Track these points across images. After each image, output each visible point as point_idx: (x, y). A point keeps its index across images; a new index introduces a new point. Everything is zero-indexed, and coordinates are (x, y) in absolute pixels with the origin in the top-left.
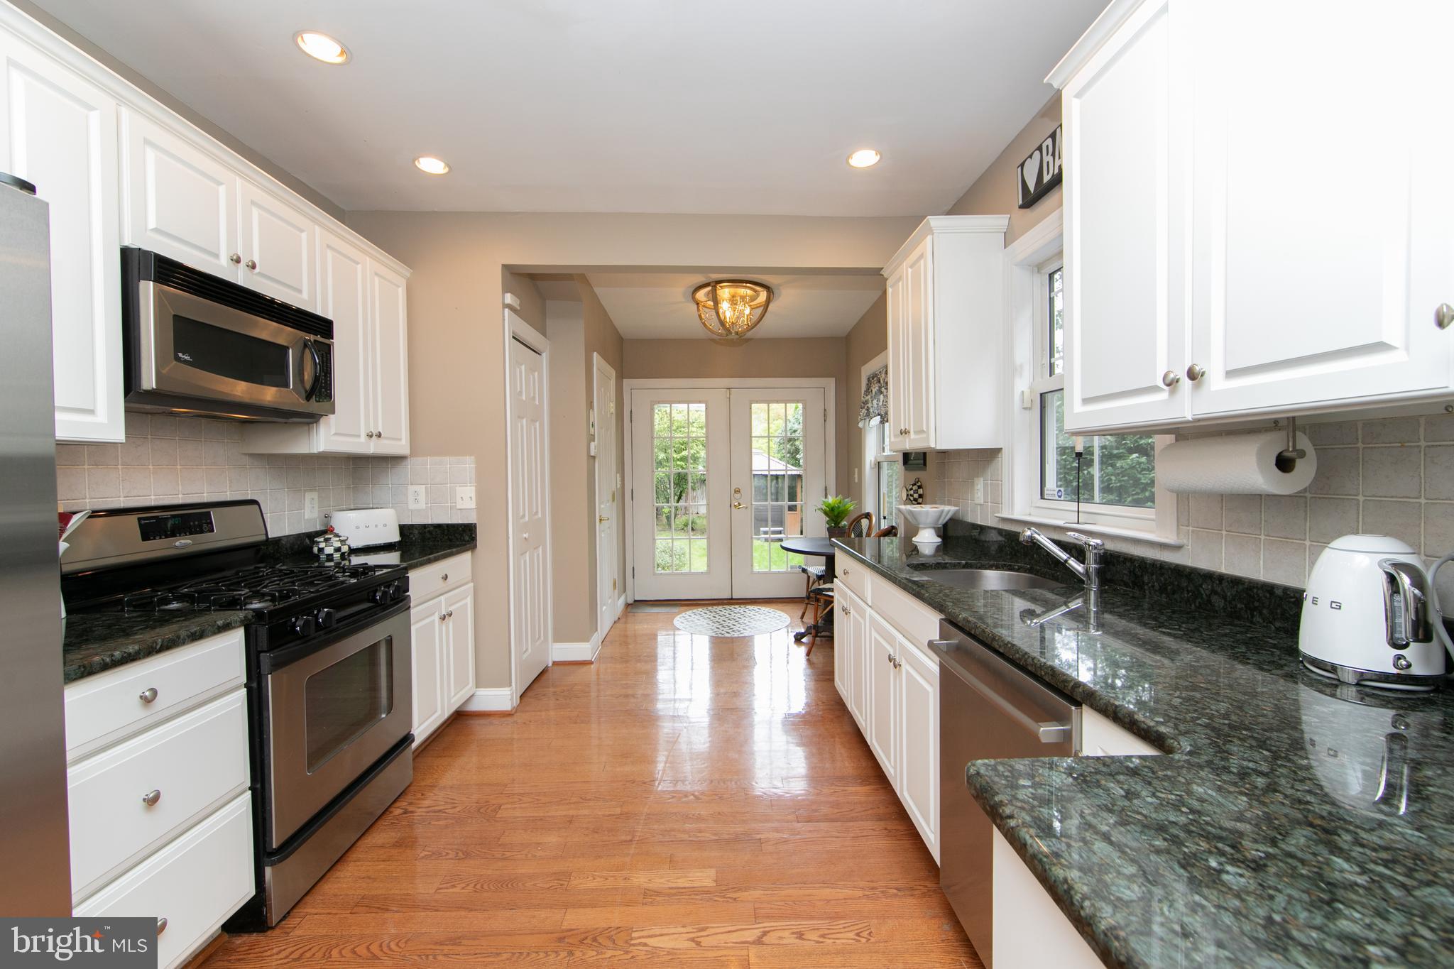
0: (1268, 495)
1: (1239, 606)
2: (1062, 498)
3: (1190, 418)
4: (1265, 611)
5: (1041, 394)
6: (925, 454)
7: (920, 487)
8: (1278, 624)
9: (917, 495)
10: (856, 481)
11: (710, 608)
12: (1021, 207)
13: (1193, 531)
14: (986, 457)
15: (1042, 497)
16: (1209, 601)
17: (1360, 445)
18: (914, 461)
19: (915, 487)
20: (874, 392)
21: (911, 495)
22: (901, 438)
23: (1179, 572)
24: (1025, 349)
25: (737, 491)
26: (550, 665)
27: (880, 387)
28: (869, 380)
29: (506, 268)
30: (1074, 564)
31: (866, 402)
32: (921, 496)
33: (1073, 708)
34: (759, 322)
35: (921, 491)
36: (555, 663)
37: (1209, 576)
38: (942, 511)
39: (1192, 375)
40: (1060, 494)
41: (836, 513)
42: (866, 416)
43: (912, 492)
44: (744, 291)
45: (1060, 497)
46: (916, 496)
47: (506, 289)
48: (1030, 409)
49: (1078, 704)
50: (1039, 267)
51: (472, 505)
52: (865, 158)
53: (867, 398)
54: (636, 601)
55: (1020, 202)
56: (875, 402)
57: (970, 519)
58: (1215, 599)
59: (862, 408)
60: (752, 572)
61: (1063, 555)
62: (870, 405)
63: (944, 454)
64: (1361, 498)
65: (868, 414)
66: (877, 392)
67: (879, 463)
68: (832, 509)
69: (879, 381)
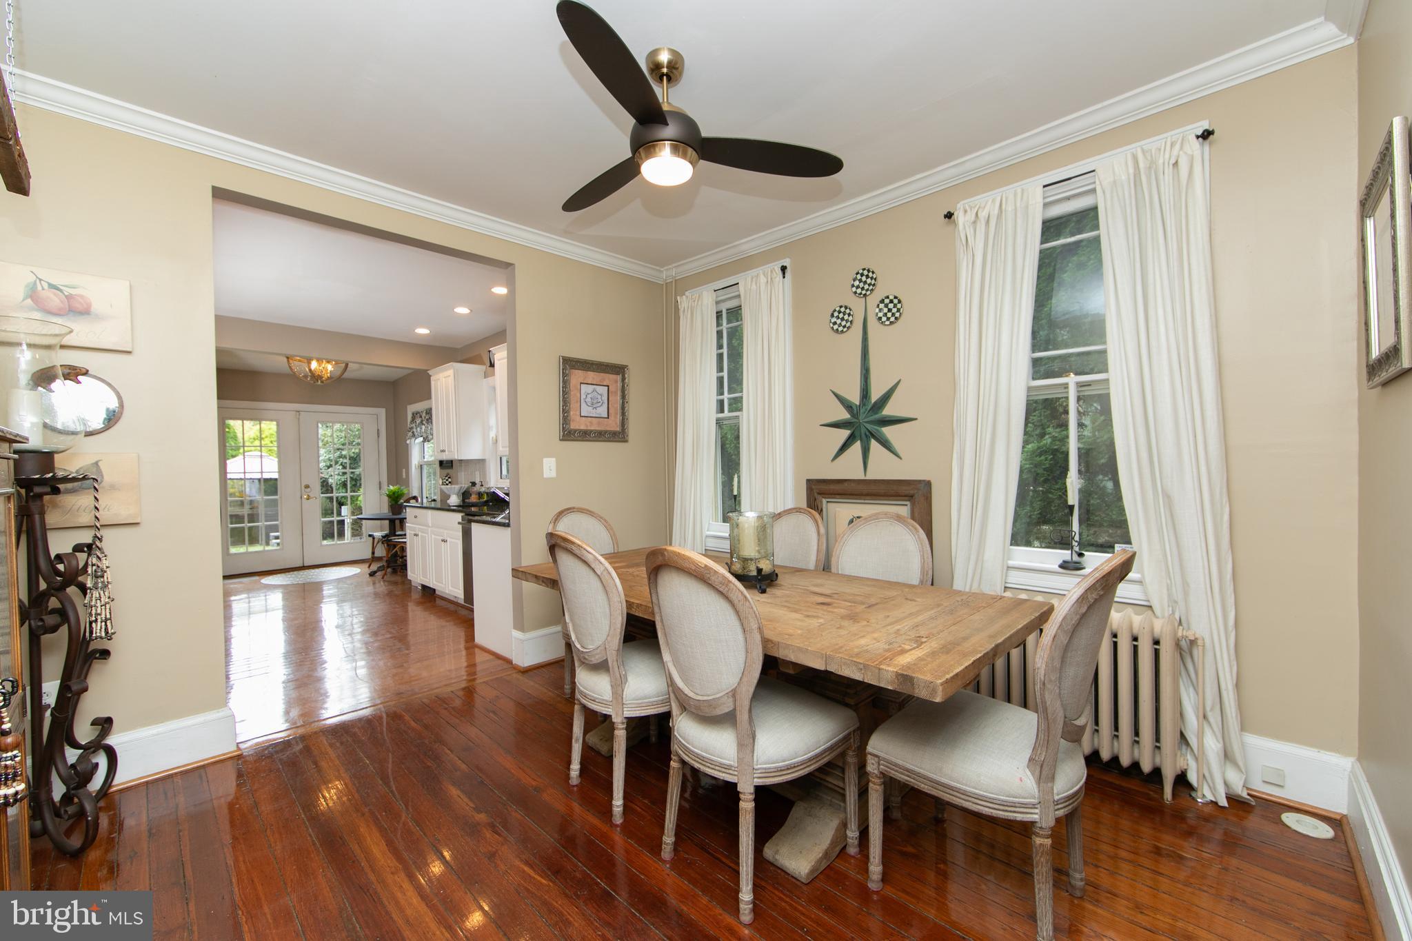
6: (452, 461)
7: (449, 478)
9: (448, 480)
10: (404, 477)
11: (287, 573)
12: (490, 366)
14: (481, 462)
18: (446, 465)
19: (447, 478)
20: (418, 422)
21: (445, 482)
22: (440, 454)
25: (307, 487)
27: (422, 421)
28: (413, 414)
31: (412, 428)
32: (450, 482)
34: (342, 375)
35: (450, 480)
38: (461, 487)
41: (396, 495)
42: (412, 436)
43: (444, 479)
46: (447, 482)
48: (492, 444)
53: (412, 425)
56: (419, 429)
59: (410, 431)
60: (321, 545)
62: (415, 430)
63: (461, 461)
65: (414, 435)
66: (422, 423)
67: (421, 466)
68: (394, 493)
69: (421, 417)
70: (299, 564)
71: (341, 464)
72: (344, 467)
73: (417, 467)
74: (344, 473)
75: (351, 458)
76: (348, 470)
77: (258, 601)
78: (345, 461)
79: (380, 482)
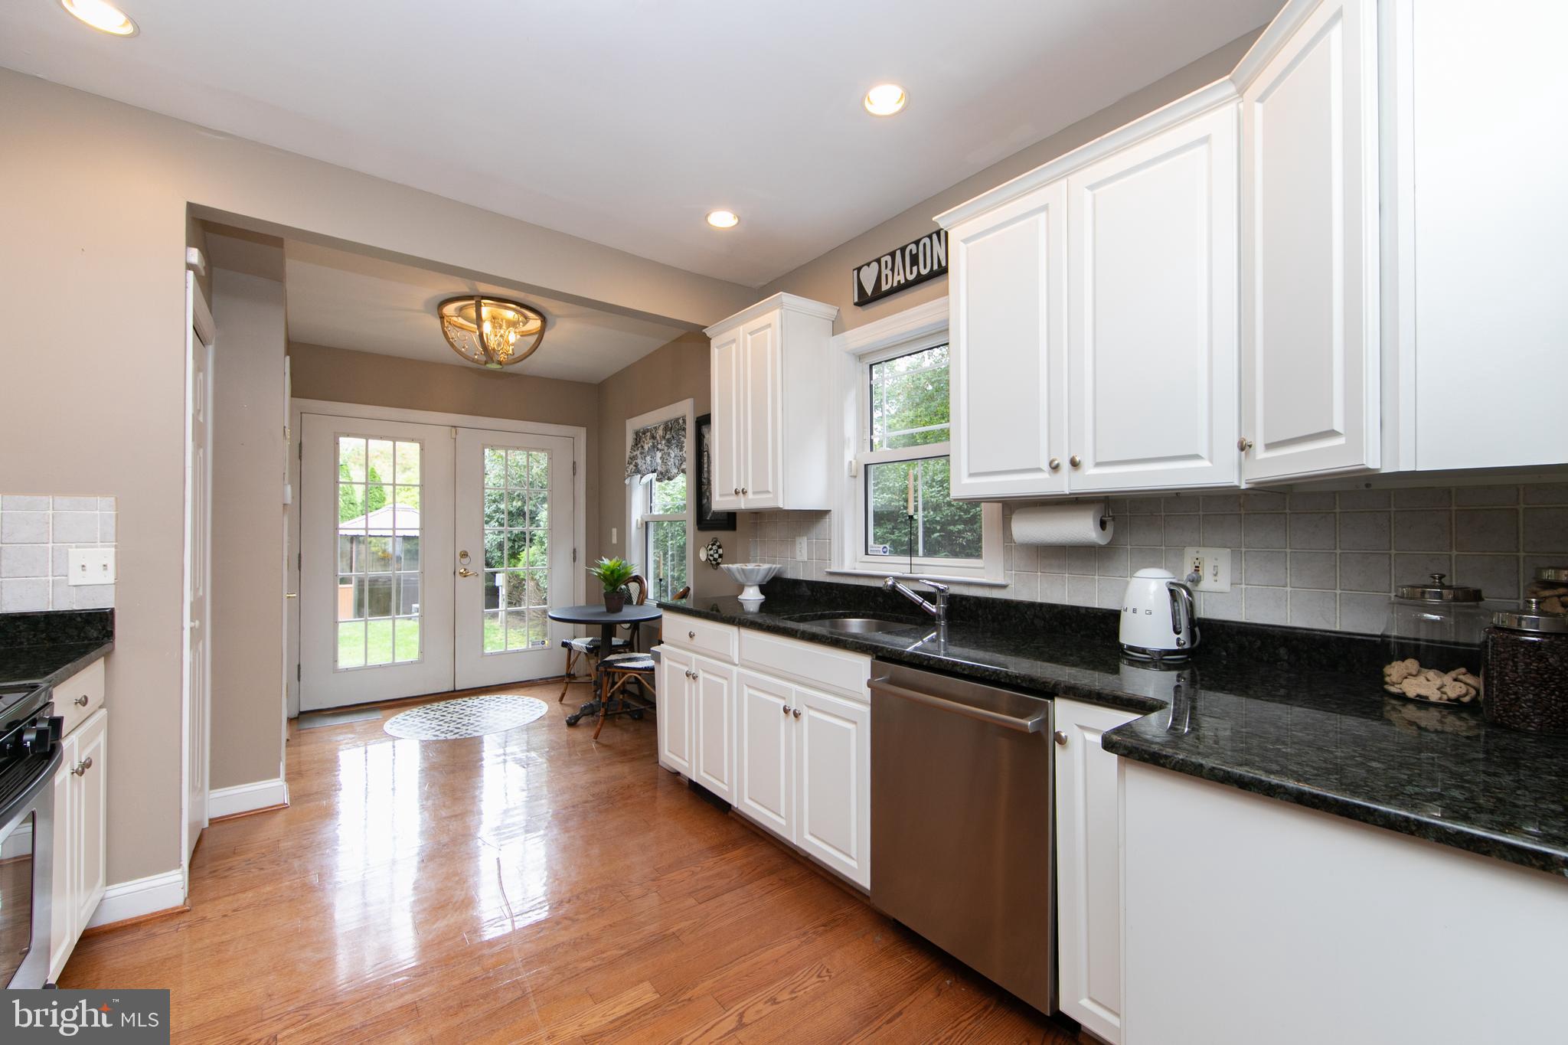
0: (1071, 547)
1: (1055, 623)
2: (888, 554)
3: (1067, 492)
4: (1073, 625)
5: (866, 466)
6: (734, 515)
7: (719, 547)
8: (1082, 633)
10: (614, 541)
11: (428, 706)
12: (856, 304)
13: (1015, 575)
14: (811, 519)
15: (867, 553)
16: (1033, 623)
17: (1128, 514)
19: (715, 547)
20: (646, 447)
21: (711, 555)
22: (734, 498)
23: (1007, 604)
24: (851, 426)
25: (464, 555)
26: (206, 825)
27: (655, 444)
28: (637, 433)
29: (191, 208)
30: (927, 604)
31: (633, 458)
32: (720, 556)
33: (1049, 701)
34: (531, 354)
35: (721, 551)
36: (213, 822)
37: (1032, 605)
39: (1074, 464)
40: (885, 550)
41: (616, 576)
42: (635, 472)
43: (712, 552)
44: (510, 314)
45: (884, 552)
46: (716, 556)
47: (190, 243)
48: (855, 477)
49: (1052, 696)
50: (860, 357)
51: (110, 577)
52: (723, 219)
53: (635, 453)
54: (301, 713)
55: (856, 300)
56: (648, 458)
57: (790, 575)
58: (1036, 621)
59: (630, 463)
60: (483, 655)
61: (920, 599)
62: (640, 461)
64: (1129, 547)
65: (637, 471)
66: (654, 447)
67: (646, 523)
68: (612, 572)
69: (653, 437)
70: (447, 687)
71: (497, 521)
72: (501, 525)
73: (639, 526)
74: (500, 532)
75: (510, 513)
76: (506, 528)
77: (379, 750)
78: (502, 516)
79: (574, 550)
